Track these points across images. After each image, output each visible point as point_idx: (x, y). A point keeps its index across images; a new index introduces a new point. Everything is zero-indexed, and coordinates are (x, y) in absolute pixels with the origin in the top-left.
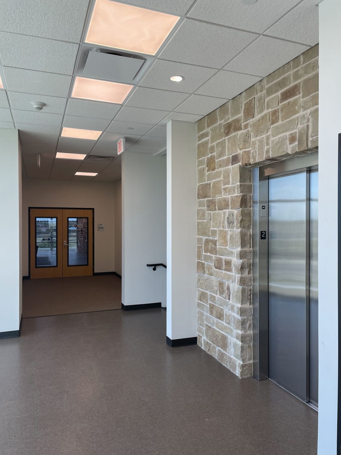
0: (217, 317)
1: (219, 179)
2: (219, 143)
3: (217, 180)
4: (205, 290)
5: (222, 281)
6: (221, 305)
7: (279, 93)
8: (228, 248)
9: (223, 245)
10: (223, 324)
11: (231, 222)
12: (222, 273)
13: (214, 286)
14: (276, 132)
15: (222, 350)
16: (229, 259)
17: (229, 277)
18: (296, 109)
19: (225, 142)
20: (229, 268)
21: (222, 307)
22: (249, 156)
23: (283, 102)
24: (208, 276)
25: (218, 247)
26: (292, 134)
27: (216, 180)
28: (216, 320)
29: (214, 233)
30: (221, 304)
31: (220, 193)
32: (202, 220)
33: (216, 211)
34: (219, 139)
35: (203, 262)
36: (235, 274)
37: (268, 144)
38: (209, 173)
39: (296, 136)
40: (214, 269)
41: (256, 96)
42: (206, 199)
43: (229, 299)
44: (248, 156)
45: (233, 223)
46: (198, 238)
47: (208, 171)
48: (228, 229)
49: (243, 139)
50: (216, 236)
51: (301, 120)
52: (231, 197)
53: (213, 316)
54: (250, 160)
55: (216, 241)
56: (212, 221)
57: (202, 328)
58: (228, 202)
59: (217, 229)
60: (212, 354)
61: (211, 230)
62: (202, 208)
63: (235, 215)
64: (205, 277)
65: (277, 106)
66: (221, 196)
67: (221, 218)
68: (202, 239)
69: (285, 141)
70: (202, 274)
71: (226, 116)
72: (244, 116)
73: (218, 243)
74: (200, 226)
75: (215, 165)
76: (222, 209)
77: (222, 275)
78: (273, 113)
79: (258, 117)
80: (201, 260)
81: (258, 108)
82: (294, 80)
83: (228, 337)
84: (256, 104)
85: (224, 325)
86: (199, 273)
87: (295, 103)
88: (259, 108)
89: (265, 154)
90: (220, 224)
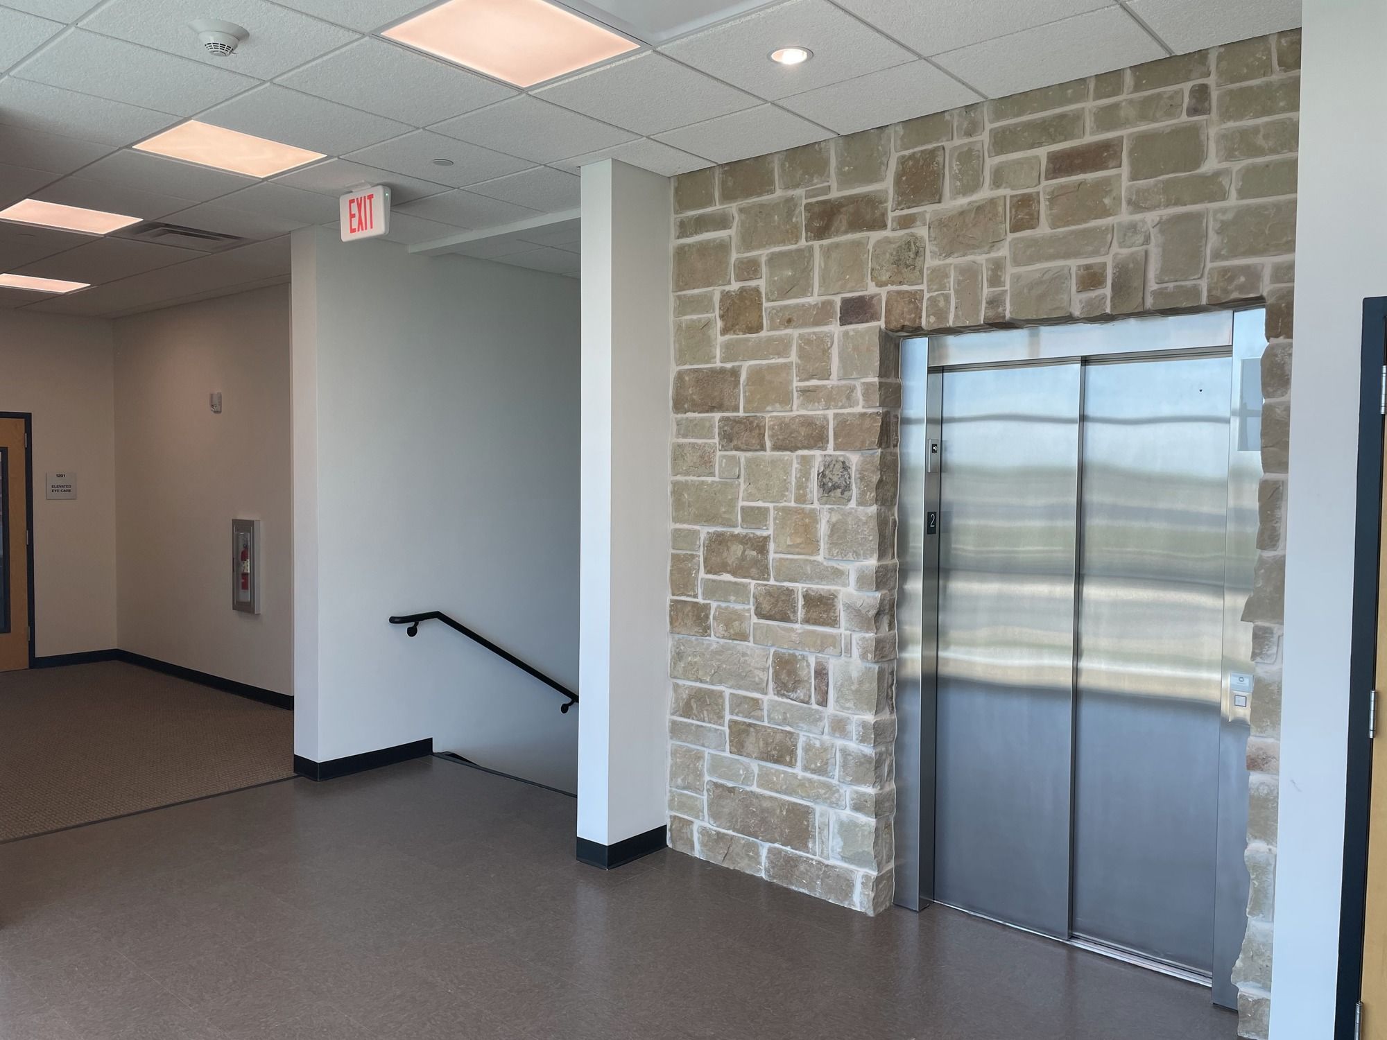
0: (766, 757)
1: (781, 360)
2: (782, 254)
3: (773, 361)
4: (713, 685)
5: (789, 654)
6: (785, 721)
7: (1042, 153)
8: (819, 558)
9: (797, 550)
10: (795, 776)
11: (835, 487)
12: (792, 630)
13: (757, 668)
14: (1028, 253)
15: (788, 849)
16: (823, 589)
17: (824, 644)
18: (1105, 205)
19: (812, 255)
20: (825, 616)
21: (788, 729)
22: (918, 307)
23: (1056, 178)
24: (722, 641)
25: (772, 556)
26: (1088, 267)
27: (764, 362)
28: (761, 767)
29: (755, 516)
30: (785, 719)
31: (786, 400)
32: (695, 478)
33: (762, 453)
34: (783, 242)
35: (700, 600)
36: (848, 632)
37: (995, 280)
38: (727, 337)
39: (1102, 274)
40: (754, 619)
41: (948, 145)
42: (717, 416)
43: (823, 702)
44: (912, 306)
45: (847, 488)
46: (676, 530)
47: (725, 331)
48: (822, 506)
49: (891, 254)
50: (765, 526)
51: (1125, 235)
52: (836, 415)
53: (748, 755)
54: (921, 317)
55: (766, 539)
56: (742, 480)
57: (692, 797)
58: (824, 428)
59: (771, 505)
60: (744, 866)
61: (743, 508)
62: (700, 441)
63: (854, 468)
64: (710, 645)
65: (1035, 186)
66: (792, 411)
67: (787, 473)
68: (696, 533)
69: (1064, 283)
70: (694, 638)
71: (815, 181)
72: (895, 191)
73: (772, 546)
74: (689, 495)
75: (761, 317)
76: (794, 449)
77: (794, 637)
78: (1019, 201)
79: (953, 203)
80: (690, 596)
81: (954, 177)
82: (1098, 127)
83: (814, 810)
84: (951, 167)
85: (799, 777)
86: (677, 636)
87: (1103, 188)
88: (961, 180)
89: (983, 309)
90: (784, 491)
